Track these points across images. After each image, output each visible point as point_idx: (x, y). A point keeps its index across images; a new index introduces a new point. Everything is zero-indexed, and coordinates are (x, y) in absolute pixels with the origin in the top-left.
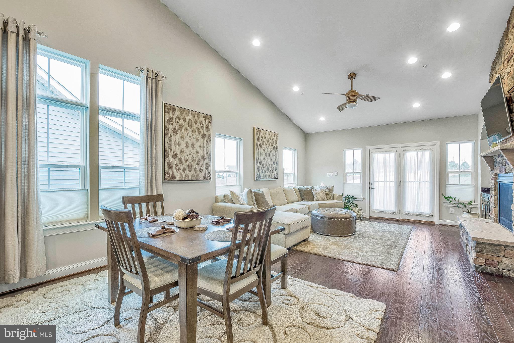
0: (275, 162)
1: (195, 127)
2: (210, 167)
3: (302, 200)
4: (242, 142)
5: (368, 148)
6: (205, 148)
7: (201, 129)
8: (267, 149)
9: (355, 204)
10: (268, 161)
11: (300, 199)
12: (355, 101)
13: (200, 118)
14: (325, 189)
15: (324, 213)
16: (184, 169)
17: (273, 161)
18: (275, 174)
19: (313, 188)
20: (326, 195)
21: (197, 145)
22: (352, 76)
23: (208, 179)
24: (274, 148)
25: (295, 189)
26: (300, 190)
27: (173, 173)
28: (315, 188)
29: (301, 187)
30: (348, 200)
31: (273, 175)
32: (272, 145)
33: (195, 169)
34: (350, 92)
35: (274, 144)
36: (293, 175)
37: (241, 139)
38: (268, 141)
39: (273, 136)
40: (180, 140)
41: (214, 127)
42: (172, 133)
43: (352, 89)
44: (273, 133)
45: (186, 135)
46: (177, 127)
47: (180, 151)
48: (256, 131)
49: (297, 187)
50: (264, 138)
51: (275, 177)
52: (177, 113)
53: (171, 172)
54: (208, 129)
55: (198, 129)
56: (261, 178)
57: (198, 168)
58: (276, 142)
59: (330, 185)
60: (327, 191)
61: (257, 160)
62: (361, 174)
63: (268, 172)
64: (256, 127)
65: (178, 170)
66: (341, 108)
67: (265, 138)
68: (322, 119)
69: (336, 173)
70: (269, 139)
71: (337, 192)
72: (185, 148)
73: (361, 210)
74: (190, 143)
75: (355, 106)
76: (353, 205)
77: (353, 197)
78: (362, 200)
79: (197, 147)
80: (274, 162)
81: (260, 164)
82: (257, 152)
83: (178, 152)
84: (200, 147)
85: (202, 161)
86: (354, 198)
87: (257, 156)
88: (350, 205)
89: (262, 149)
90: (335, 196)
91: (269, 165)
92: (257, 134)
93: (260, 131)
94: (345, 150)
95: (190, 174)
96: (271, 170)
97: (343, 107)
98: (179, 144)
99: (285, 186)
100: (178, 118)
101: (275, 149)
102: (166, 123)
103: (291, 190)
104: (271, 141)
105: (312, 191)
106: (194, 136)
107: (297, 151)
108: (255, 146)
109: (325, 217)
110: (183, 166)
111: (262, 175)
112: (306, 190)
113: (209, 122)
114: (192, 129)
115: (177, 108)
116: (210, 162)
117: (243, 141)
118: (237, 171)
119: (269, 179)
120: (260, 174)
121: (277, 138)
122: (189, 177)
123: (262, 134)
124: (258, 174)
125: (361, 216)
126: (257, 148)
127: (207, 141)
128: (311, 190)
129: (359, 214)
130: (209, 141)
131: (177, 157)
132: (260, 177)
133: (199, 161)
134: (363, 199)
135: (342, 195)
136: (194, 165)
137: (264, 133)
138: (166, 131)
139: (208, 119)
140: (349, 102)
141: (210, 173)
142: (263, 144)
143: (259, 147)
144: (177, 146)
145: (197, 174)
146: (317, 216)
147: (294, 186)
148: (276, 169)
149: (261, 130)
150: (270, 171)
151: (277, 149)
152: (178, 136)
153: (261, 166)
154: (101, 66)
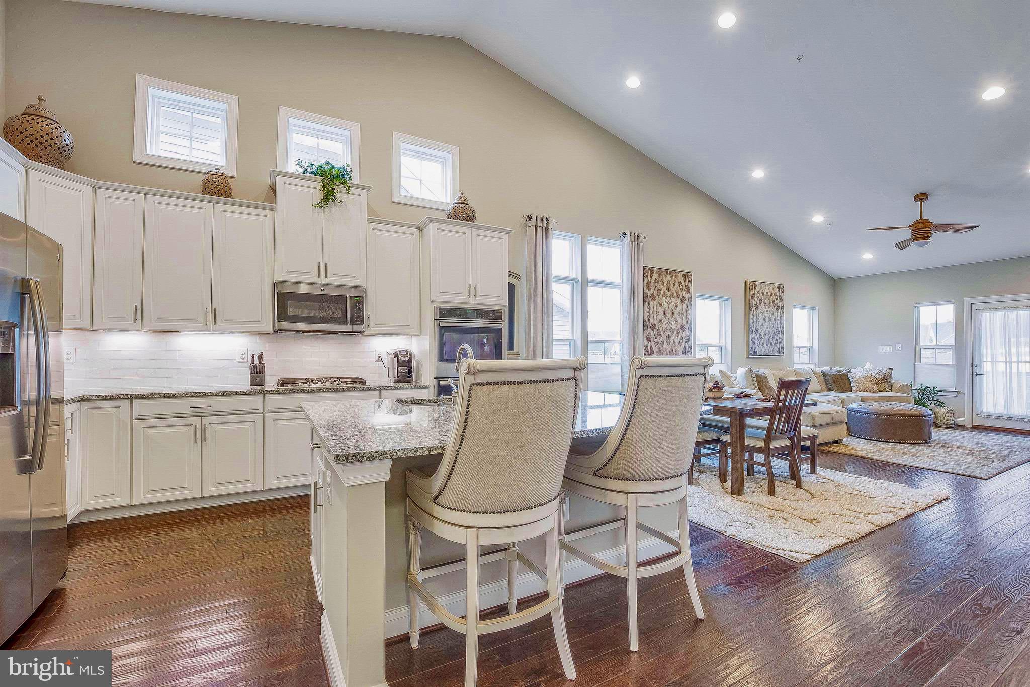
0: (780, 330)
1: (673, 289)
2: (690, 340)
3: (829, 390)
4: (729, 303)
5: (967, 302)
6: (685, 316)
7: (680, 291)
8: (765, 311)
9: (939, 402)
10: (766, 328)
11: (825, 388)
12: (927, 237)
13: (679, 278)
14: (874, 373)
15: (870, 407)
16: (663, 342)
17: (775, 328)
18: (779, 348)
19: (850, 372)
20: (877, 383)
21: (676, 312)
22: (922, 197)
23: (689, 354)
24: (777, 308)
25: (815, 373)
26: (824, 375)
27: (651, 347)
28: (854, 371)
29: (827, 369)
30: (923, 393)
31: (776, 349)
32: (774, 304)
33: (674, 342)
34: (916, 223)
35: (778, 302)
36: (810, 350)
37: (727, 300)
38: (767, 299)
39: (776, 290)
40: (659, 307)
41: (695, 286)
42: (651, 299)
43: (921, 217)
44: (776, 286)
45: (664, 300)
46: (656, 292)
47: (658, 320)
48: (750, 286)
49: (819, 370)
50: (761, 295)
51: (779, 352)
52: (655, 276)
53: (649, 346)
54: (688, 290)
55: (677, 292)
56: (758, 354)
57: (677, 340)
58: (781, 299)
59: (885, 368)
60: (879, 377)
61: (751, 327)
62: (954, 348)
63: (767, 345)
64: (750, 279)
65: (657, 343)
66: (901, 245)
67: (763, 295)
68: (868, 256)
69: (898, 346)
70: (769, 295)
71: (898, 378)
72: (663, 316)
73: (951, 412)
74: (669, 311)
75: (928, 243)
76: (934, 402)
77: (934, 388)
78: (955, 394)
79: (676, 315)
80: (777, 330)
81: (756, 333)
82: (750, 316)
83: (656, 322)
84: (680, 314)
85: (681, 331)
86: (935, 391)
87: (750, 321)
88: (929, 403)
89: (759, 311)
90: (895, 386)
91: (770, 335)
92: (752, 289)
93: (755, 285)
94: (918, 307)
95: (669, 348)
96: (773, 342)
97: (905, 244)
98: (657, 312)
99: (796, 367)
100: (657, 281)
101: (780, 309)
102: (645, 289)
103: (809, 373)
104: (773, 298)
105: (849, 376)
106: (673, 301)
107: (817, 310)
108: (749, 307)
109: (871, 413)
110: (661, 339)
111: (758, 349)
112: (836, 375)
113: (689, 281)
114: (671, 292)
115: (655, 270)
116: (690, 332)
117: (730, 301)
118: (721, 344)
119: (770, 356)
120: (755, 348)
121: (783, 292)
122: (667, 352)
123: (758, 289)
124: (752, 348)
125: (952, 422)
126: (751, 310)
127: (687, 307)
128: (845, 376)
129: (946, 418)
130: (689, 307)
131: (655, 327)
132: (756, 353)
133: (678, 332)
134: (958, 392)
135: (912, 384)
136: (673, 338)
137: (761, 287)
138: (645, 296)
139: (689, 277)
140: (915, 239)
141: (690, 347)
142: (760, 303)
143: (754, 308)
144: (655, 315)
145: (676, 348)
146: (858, 411)
147: (812, 367)
148: (781, 340)
149: (758, 284)
150: (771, 343)
151: (783, 308)
152: (656, 303)
153: (756, 337)
154: (589, 238)
